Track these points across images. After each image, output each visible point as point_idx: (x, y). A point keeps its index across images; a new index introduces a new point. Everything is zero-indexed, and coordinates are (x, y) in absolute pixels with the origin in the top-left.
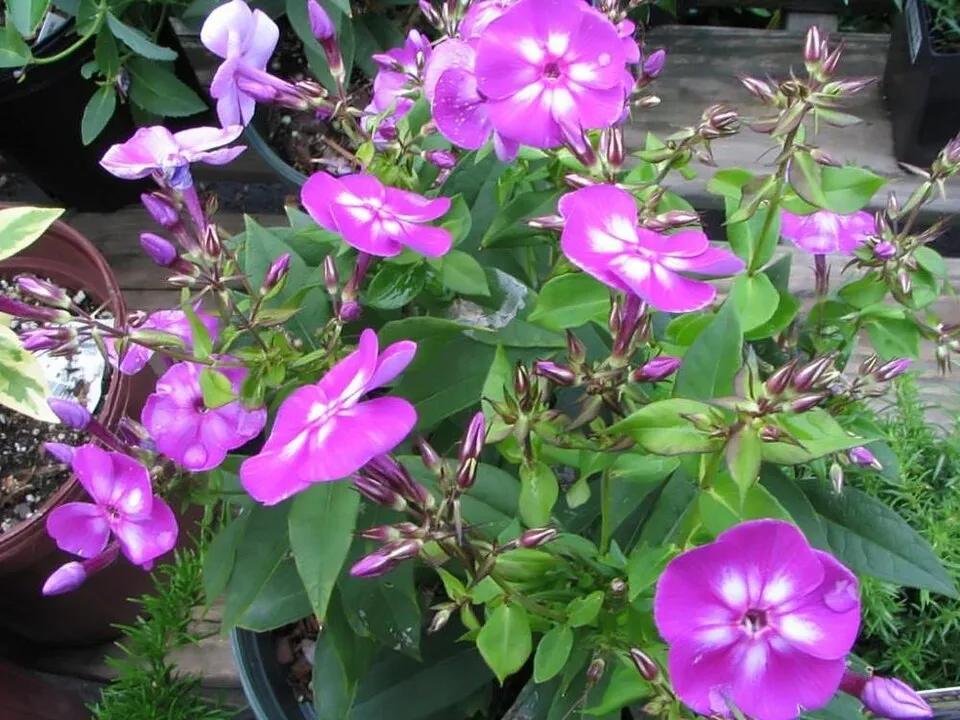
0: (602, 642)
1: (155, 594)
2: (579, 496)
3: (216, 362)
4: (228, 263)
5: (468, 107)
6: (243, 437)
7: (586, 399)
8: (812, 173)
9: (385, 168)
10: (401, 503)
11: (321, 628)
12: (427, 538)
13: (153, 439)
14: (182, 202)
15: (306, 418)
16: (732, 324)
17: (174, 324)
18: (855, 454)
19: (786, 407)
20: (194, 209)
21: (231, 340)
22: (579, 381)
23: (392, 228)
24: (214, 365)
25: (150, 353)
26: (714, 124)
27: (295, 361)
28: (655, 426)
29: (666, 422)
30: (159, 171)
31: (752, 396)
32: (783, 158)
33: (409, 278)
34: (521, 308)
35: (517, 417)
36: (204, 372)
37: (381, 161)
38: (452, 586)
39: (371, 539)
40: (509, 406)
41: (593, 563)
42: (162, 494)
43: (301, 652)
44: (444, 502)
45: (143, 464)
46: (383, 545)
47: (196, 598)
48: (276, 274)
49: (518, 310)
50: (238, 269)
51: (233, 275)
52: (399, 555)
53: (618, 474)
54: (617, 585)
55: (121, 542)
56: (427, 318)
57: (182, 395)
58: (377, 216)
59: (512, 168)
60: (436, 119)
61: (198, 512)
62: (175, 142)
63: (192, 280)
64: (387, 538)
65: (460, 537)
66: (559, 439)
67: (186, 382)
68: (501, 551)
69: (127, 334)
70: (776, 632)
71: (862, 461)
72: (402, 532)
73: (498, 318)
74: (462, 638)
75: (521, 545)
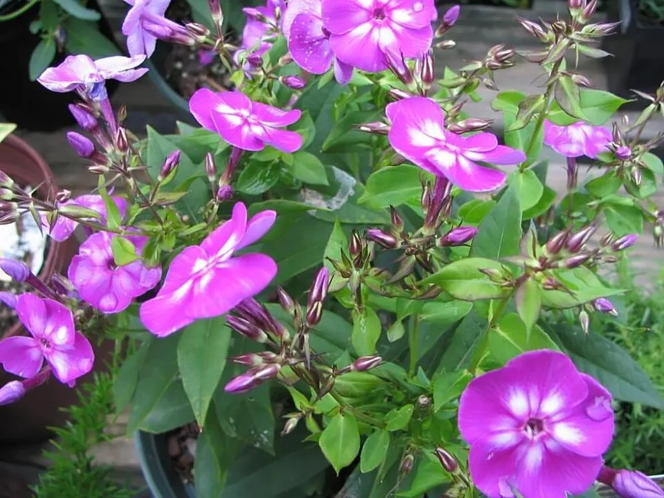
0: (411, 442)
1: (79, 404)
2: (396, 333)
3: (124, 231)
4: (134, 158)
5: (315, 42)
6: (144, 288)
7: (404, 258)
8: (572, 93)
9: (251, 90)
10: (263, 337)
11: (201, 431)
12: (283, 363)
13: (77, 289)
14: (99, 111)
15: (191, 270)
16: (514, 204)
17: (93, 205)
18: (599, 304)
19: (561, 264)
20: (109, 116)
21: (135, 215)
22: (399, 245)
23: (258, 131)
24: (122, 234)
25: (76, 224)
26: (497, 58)
27: (183, 232)
28: (460, 278)
29: (468, 275)
30: (82, 86)
31: (535, 256)
32: (551, 81)
33: (269, 172)
34: (352, 195)
35: (352, 273)
36: (115, 238)
37: (249, 85)
38: (299, 400)
39: (240, 364)
40: (345, 265)
41: (404, 383)
42: (83, 331)
43: (186, 448)
44: (297, 336)
45: (69, 308)
46: (249, 368)
47: (110, 408)
48: (170, 164)
49: (349, 196)
50: (142, 161)
51: (138, 166)
52: (261, 376)
53: (424, 317)
54: (423, 400)
55: (51, 366)
56: (282, 200)
57: (99, 256)
58: (246, 122)
59: (345, 93)
60: (291, 51)
61: (110, 344)
62: (95, 66)
63: (106, 169)
64: (253, 362)
65: (309, 362)
66: (383, 290)
67: (102, 247)
68: (340, 373)
69: (57, 208)
70: (550, 436)
71: (605, 309)
72: (264, 359)
73: (334, 202)
74: (307, 439)
75: (354, 370)
